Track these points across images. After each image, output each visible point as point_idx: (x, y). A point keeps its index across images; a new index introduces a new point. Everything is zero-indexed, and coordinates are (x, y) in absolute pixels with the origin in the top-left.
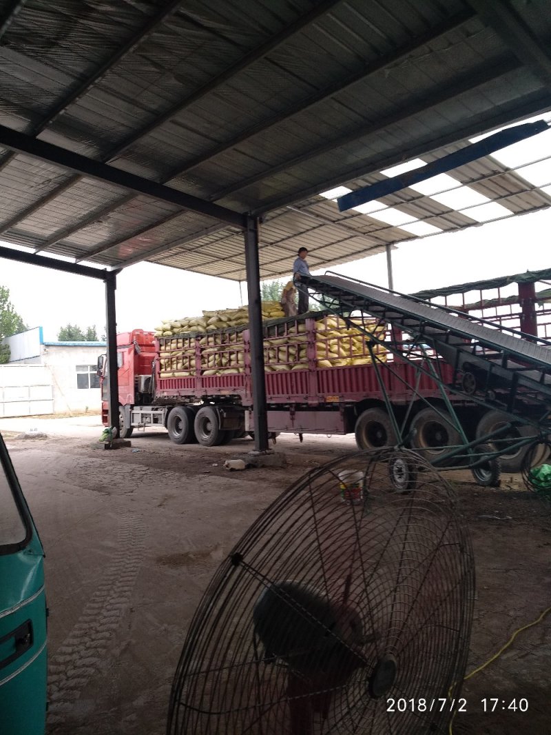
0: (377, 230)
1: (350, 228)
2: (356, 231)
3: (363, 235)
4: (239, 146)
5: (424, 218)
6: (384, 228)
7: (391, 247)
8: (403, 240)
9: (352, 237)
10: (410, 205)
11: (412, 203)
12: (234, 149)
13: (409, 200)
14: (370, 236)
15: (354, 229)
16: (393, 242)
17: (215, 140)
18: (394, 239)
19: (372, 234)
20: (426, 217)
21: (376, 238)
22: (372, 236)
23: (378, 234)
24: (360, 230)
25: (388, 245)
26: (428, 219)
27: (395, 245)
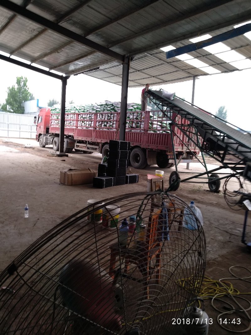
0: (189, 69)
1: (176, 67)
2: (179, 68)
3: (182, 71)
4: (119, 22)
5: (212, 65)
6: (192, 68)
7: (196, 78)
8: (202, 75)
9: (177, 71)
10: (204, 58)
11: (206, 57)
12: (117, 23)
13: (203, 56)
14: (186, 71)
15: (178, 67)
16: (197, 76)
17: (108, 18)
18: (197, 74)
19: (186, 70)
20: (213, 65)
21: (189, 73)
22: (187, 72)
23: (190, 71)
24: (180, 68)
25: (195, 77)
26: (214, 66)
27: (198, 77)
